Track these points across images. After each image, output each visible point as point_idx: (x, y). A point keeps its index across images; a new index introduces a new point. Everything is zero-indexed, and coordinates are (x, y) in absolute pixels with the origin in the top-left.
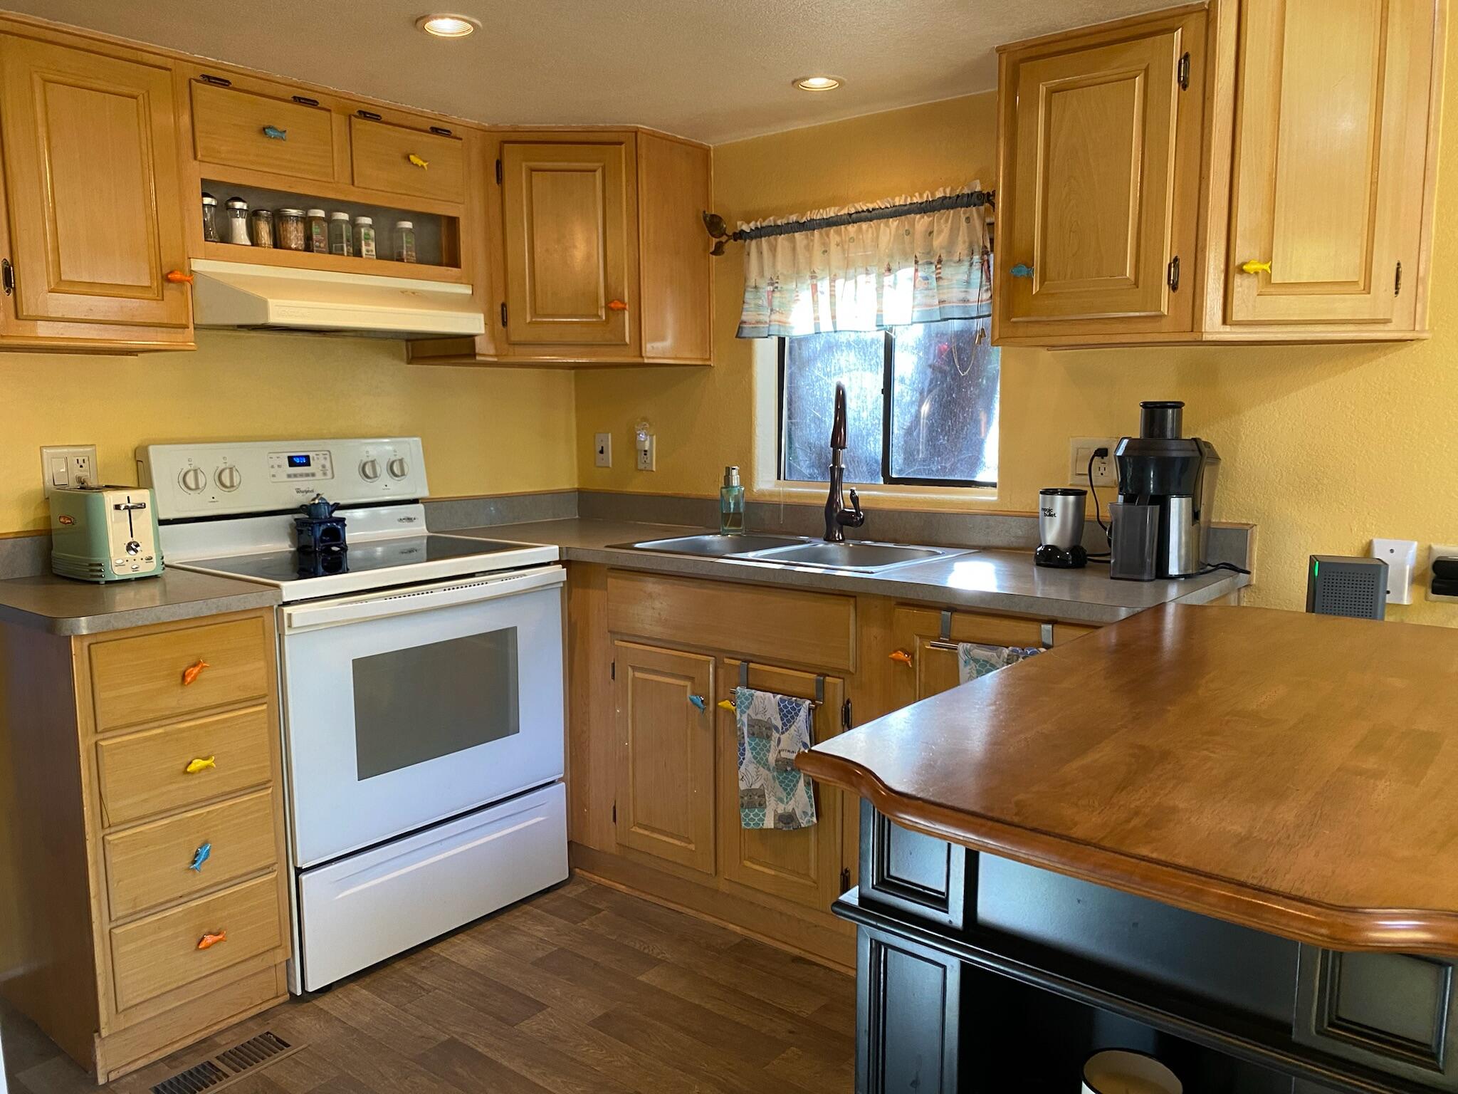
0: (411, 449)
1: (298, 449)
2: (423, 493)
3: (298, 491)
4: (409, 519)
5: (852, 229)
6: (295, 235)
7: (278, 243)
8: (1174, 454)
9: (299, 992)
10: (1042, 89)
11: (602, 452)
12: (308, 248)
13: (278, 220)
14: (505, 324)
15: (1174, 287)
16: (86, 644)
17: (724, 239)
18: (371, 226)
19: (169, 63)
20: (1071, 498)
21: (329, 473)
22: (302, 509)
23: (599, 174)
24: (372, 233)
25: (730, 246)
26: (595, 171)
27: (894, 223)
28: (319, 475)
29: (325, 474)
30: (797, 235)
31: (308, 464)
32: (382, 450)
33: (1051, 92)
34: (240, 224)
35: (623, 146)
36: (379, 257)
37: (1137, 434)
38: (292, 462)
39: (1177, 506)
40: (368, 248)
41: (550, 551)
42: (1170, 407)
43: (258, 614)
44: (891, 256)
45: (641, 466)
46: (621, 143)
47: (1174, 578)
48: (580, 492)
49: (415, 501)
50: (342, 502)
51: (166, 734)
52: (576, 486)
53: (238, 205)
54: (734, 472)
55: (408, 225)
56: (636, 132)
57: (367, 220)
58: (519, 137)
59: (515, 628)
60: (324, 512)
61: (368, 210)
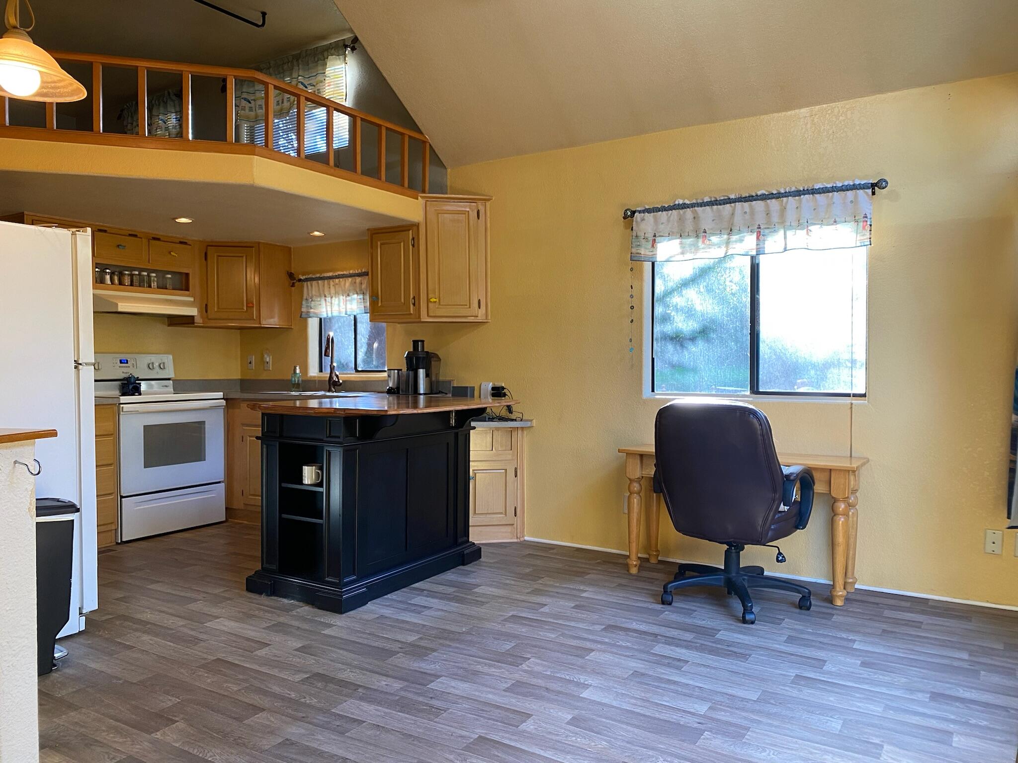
0: (168, 359)
1: (123, 357)
2: (172, 376)
3: (123, 373)
4: (166, 386)
5: (337, 280)
6: (127, 281)
7: (121, 283)
8: (421, 356)
9: (119, 542)
10: (379, 243)
11: (250, 363)
12: (132, 285)
13: (121, 275)
14: (206, 312)
15: (414, 304)
17: (295, 281)
18: (155, 277)
20: (396, 371)
21: (135, 367)
22: (124, 379)
23: (244, 258)
24: (156, 279)
25: (297, 284)
26: (242, 257)
27: (350, 279)
28: (131, 367)
30: (319, 281)
31: (127, 363)
32: (156, 359)
33: (381, 244)
34: (108, 277)
35: (254, 248)
36: (158, 287)
37: (412, 350)
38: (121, 362)
39: (422, 373)
40: (154, 285)
41: (220, 395)
42: (419, 342)
44: (350, 291)
45: (266, 369)
46: (252, 247)
47: (421, 394)
48: (241, 380)
49: (169, 379)
50: (140, 378)
52: (240, 377)
53: (108, 271)
54: (298, 368)
55: (169, 276)
56: (259, 243)
57: (154, 275)
58: (214, 244)
59: (204, 422)
60: (132, 380)
61: (154, 271)
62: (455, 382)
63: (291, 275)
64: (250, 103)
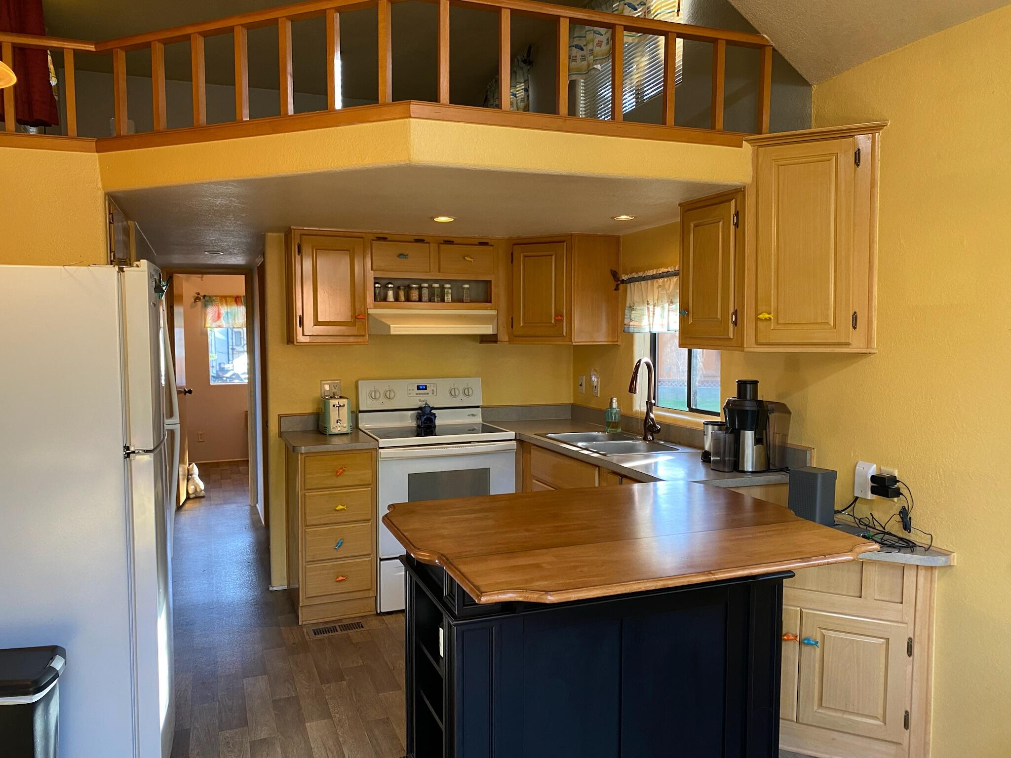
0: (476, 384)
1: (421, 382)
2: (481, 404)
3: (420, 401)
4: (473, 415)
5: (661, 280)
6: (415, 295)
7: (408, 299)
8: (748, 408)
9: (378, 612)
10: (692, 225)
11: (581, 385)
12: (420, 300)
13: (408, 288)
14: (512, 327)
15: (735, 323)
16: (303, 456)
17: (619, 282)
18: (450, 288)
19: (363, 235)
21: (435, 394)
22: (420, 408)
23: (553, 257)
24: (450, 291)
25: (621, 286)
26: (552, 255)
28: (430, 394)
29: (433, 394)
30: (642, 282)
31: (426, 389)
32: (460, 384)
33: (695, 226)
34: (390, 293)
35: (565, 243)
36: (453, 301)
38: (418, 388)
39: (749, 436)
40: (448, 298)
41: (511, 434)
42: (749, 384)
43: (370, 451)
45: (594, 394)
46: (564, 242)
47: (748, 472)
48: (573, 406)
49: (478, 407)
50: (435, 406)
51: (329, 494)
52: (572, 402)
53: (390, 286)
54: (615, 400)
55: (467, 286)
56: (572, 235)
57: (448, 286)
58: (520, 241)
59: (489, 468)
60: (428, 410)
61: (448, 282)
62: (815, 453)
63: (615, 274)
64: (582, 49)
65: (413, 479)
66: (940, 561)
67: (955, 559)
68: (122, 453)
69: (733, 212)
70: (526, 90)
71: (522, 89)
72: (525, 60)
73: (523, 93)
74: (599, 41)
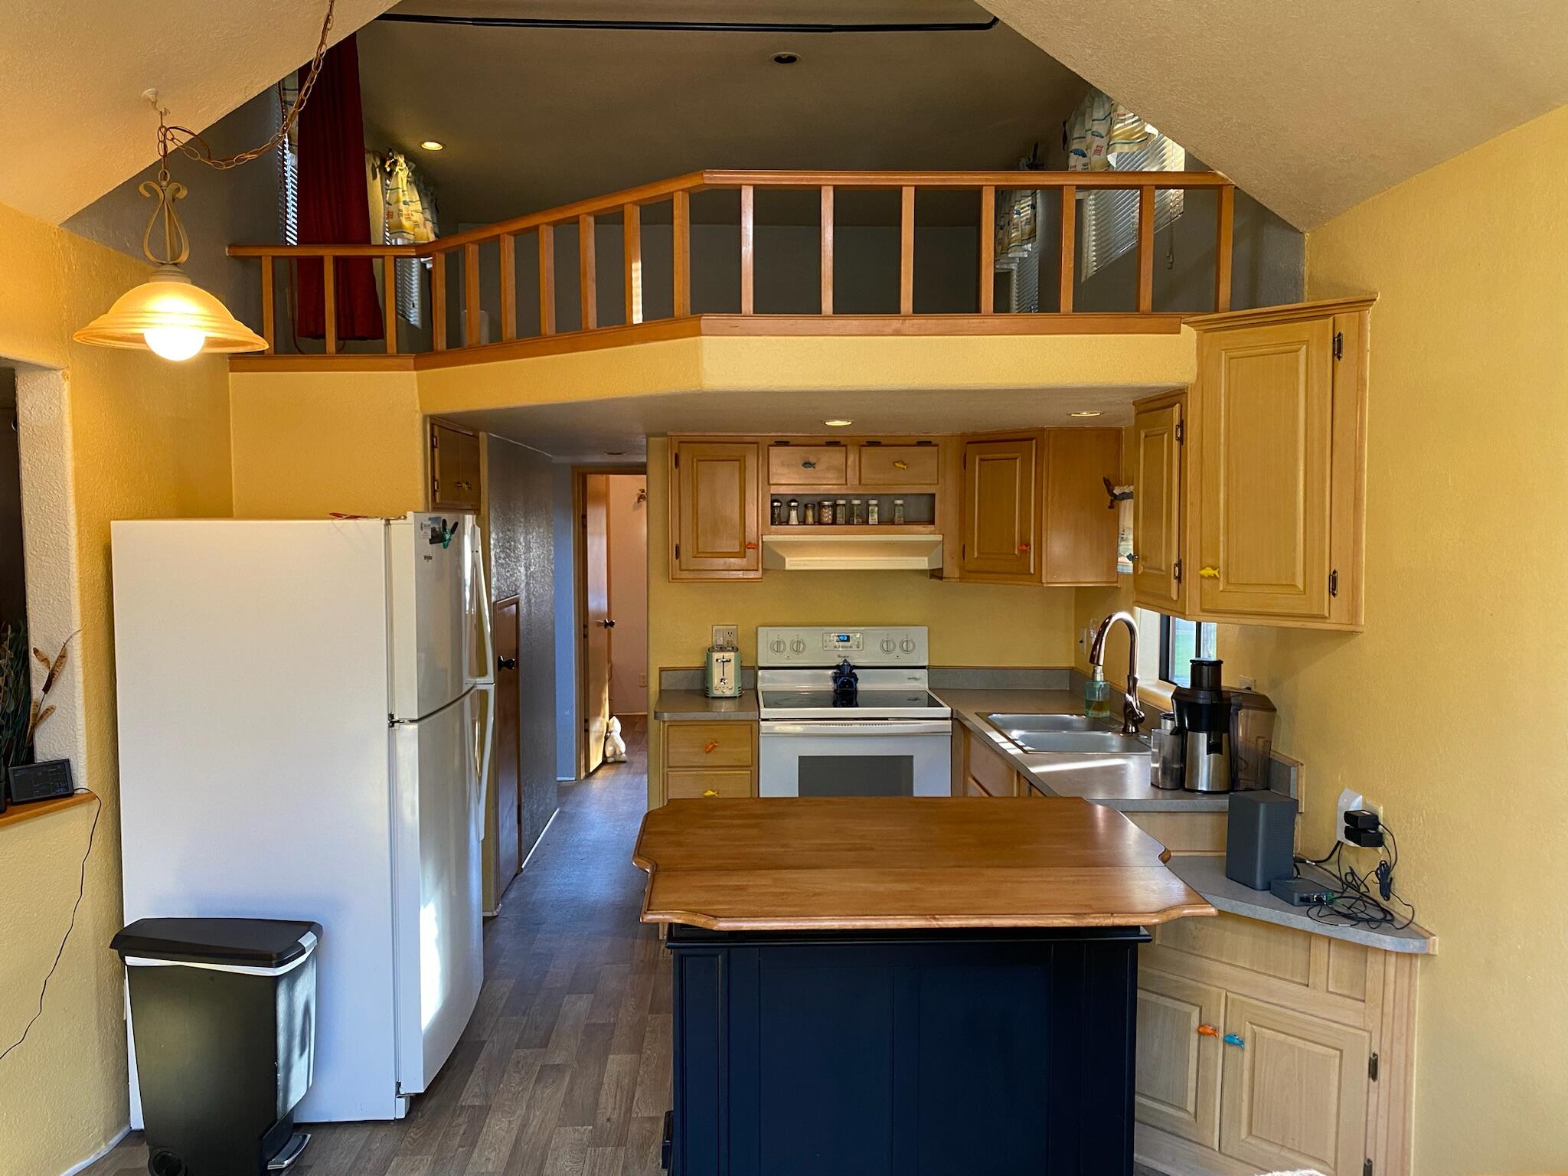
0: (920, 635)
1: (842, 631)
2: (926, 664)
4: (915, 678)
6: (827, 515)
7: (818, 522)
8: (1201, 702)
10: (1142, 433)
12: (834, 522)
13: (818, 507)
14: (964, 559)
15: (1179, 578)
16: (666, 725)
17: (1114, 498)
18: (876, 505)
19: (759, 439)
21: (861, 648)
22: (837, 667)
23: (1018, 461)
24: (876, 509)
25: (1116, 503)
26: (1015, 458)
28: (855, 648)
29: (858, 647)
31: (848, 640)
32: (896, 635)
34: (794, 514)
35: (1034, 441)
36: (880, 523)
38: (839, 639)
39: (1201, 741)
40: (874, 518)
41: (947, 710)
42: (1206, 665)
43: (750, 723)
46: (1032, 439)
48: (1072, 670)
49: (922, 667)
50: (859, 665)
51: (697, 775)
52: (1073, 665)
53: (793, 504)
54: (1099, 669)
55: (899, 502)
56: (1043, 430)
57: (874, 502)
58: (976, 439)
59: (912, 756)
60: (847, 670)
61: (875, 496)
62: (1303, 770)
63: (1109, 485)
64: (1084, 156)
65: (807, 764)
66: (1412, 945)
67: (1436, 945)
68: (386, 722)
69: (1176, 421)
70: (1033, 207)
71: (1028, 206)
72: (1031, 164)
73: (1029, 212)
74: (1097, 146)
